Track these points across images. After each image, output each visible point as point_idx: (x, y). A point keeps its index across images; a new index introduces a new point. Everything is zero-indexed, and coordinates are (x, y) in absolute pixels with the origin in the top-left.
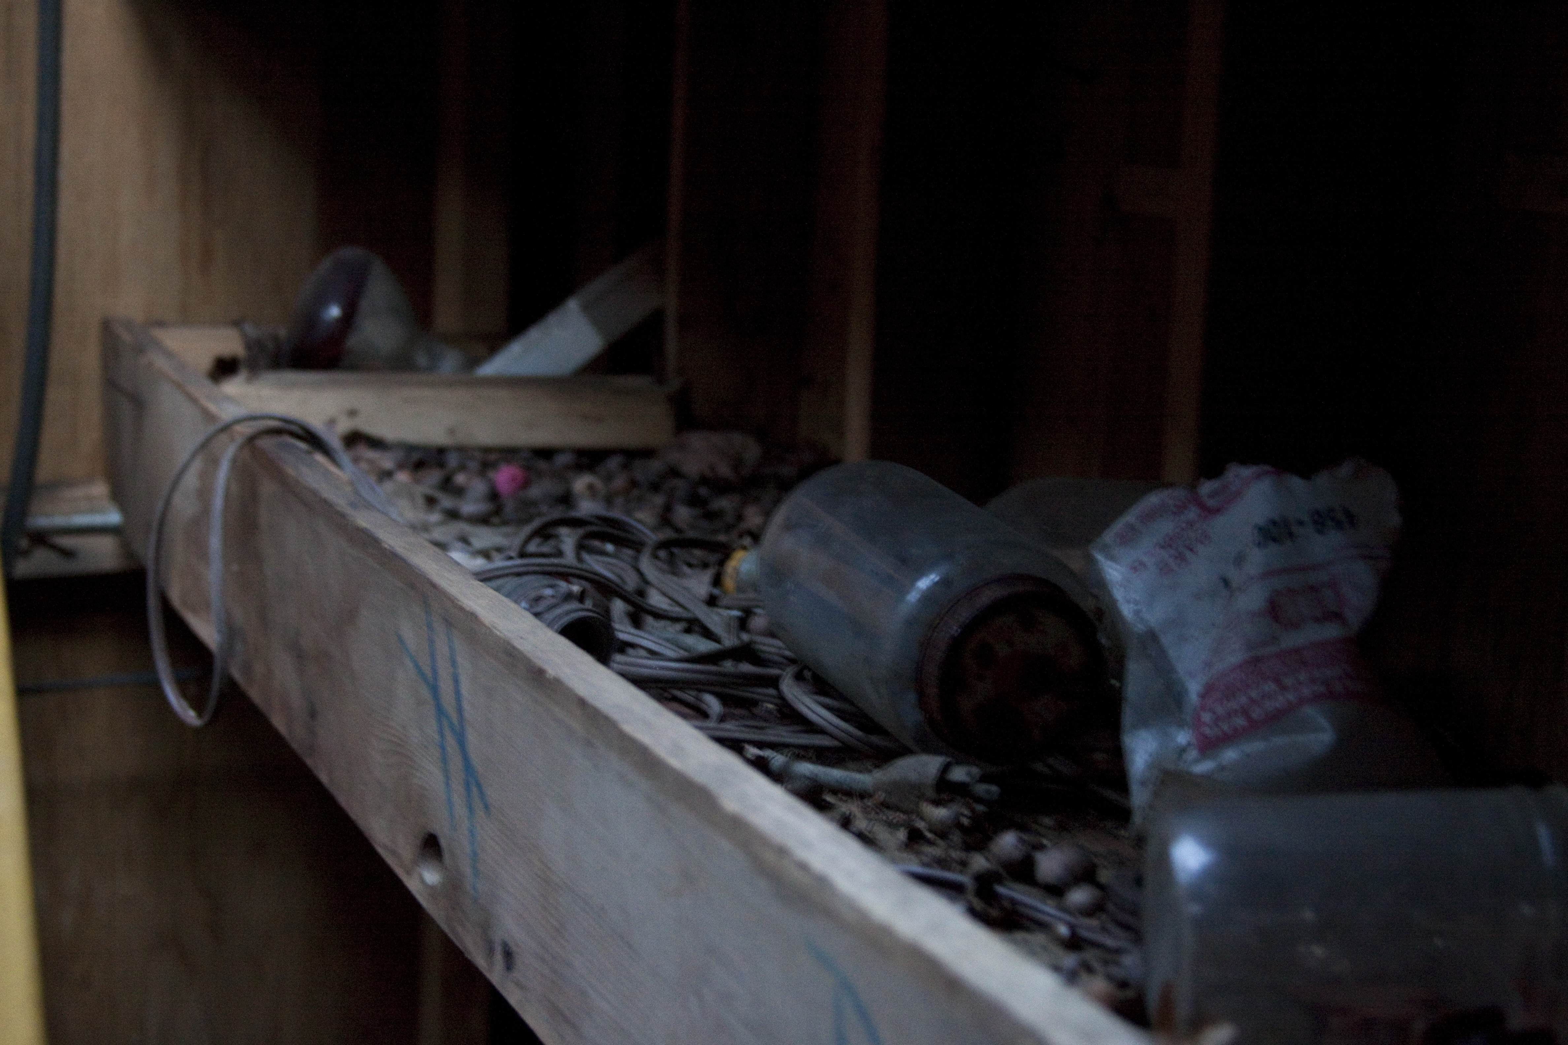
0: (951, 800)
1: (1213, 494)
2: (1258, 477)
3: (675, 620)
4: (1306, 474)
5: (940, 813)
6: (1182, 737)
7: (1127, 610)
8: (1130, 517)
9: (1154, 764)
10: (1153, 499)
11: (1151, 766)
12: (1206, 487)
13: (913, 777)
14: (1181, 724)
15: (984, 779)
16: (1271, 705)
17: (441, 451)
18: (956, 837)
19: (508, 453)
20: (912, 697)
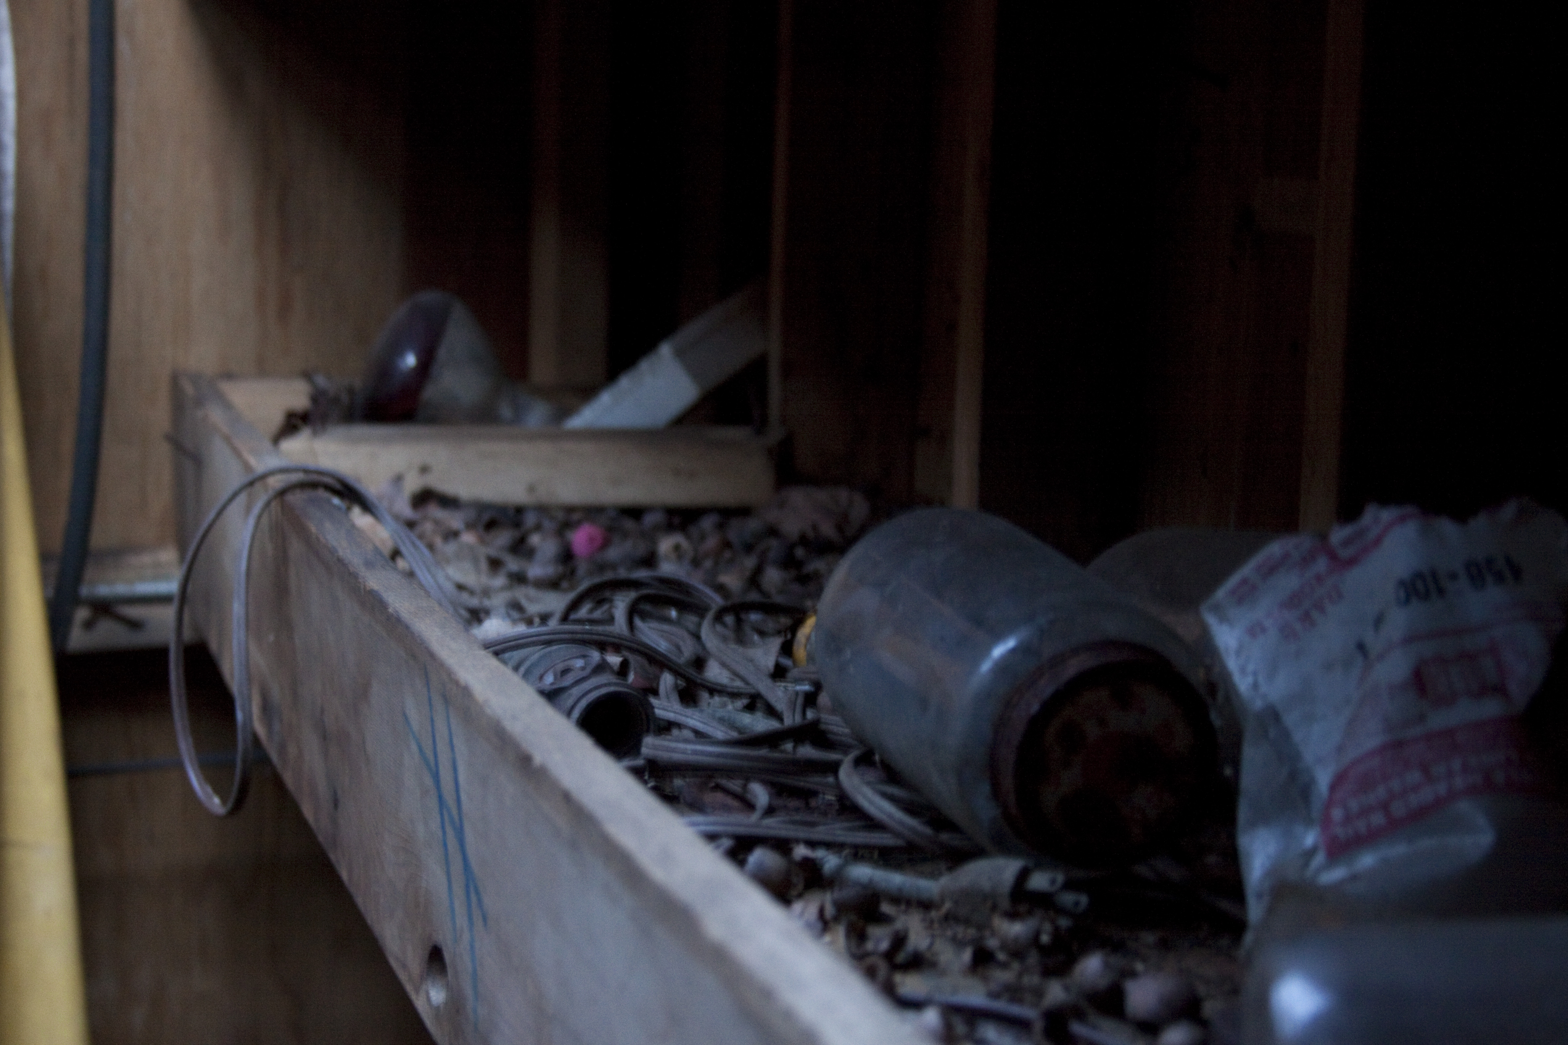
0: (1030, 913)
1: (1347, 543)
2: (1402, 519)
3: (734, 695)
4: (1461, 516)
5: (1016, 929)
6: (1310, 838)
7: (1243, 684)
8: (1247, 570)
9: (1273, 872)
10: (1275, 548)
11: (1269, 873)
12: (1338, 535)
13: (986, 885)
14: (1309, 822)
15: (1069, 885)
16: (1415, 800)
17: (520, 510)
18: (1033, 959)
19: (592, 512)
20: (985, 788)
